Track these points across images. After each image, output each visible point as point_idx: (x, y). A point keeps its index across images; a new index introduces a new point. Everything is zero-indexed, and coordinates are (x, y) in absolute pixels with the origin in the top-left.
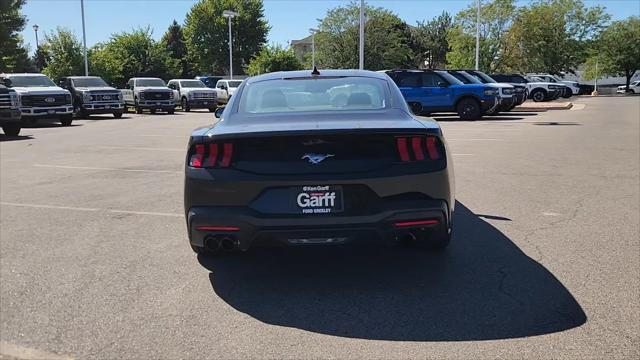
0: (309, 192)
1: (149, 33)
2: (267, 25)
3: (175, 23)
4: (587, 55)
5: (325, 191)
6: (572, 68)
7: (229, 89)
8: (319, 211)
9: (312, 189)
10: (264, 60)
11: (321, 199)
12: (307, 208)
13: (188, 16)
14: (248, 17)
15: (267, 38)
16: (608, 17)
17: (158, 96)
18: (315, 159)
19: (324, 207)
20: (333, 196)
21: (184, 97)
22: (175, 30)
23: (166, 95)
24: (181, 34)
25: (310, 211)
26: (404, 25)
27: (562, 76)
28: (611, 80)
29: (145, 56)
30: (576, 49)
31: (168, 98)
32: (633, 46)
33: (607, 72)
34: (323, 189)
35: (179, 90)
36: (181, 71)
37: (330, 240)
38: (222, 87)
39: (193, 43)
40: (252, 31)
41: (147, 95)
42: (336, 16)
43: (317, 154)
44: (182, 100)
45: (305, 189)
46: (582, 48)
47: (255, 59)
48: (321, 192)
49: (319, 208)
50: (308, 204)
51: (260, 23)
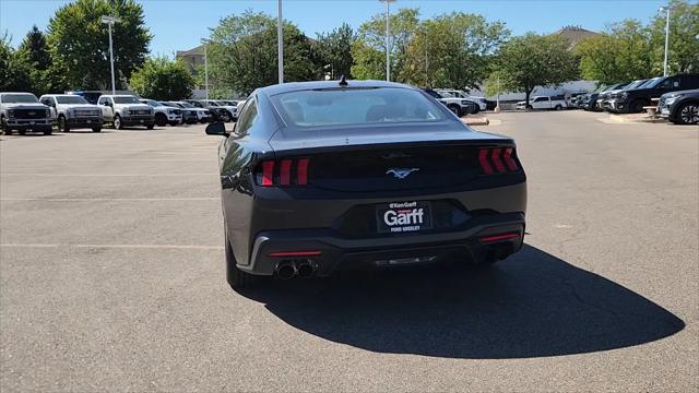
0: (395, 209)
1: (7, 41)
2: (148, 34)
3: (35, 29)
4: (490, 71)
5: (412, 208)
6: (477, 83)
7: (115, 105)
9: (399, 206)
10: (147, 72)
11: (409, 215)
12: (395, 226)
13: (51, 21)
14: (126, 23)
15: (149, 48)
16: (508, 32)
17: (31, 114)
18: (401, 174)
19: (412, 224)
20: (421, 213)
21: (61, 115)
22: (36, 39)
23: (41, 113)
24: (43, 41)
25: (399, 229)
26: (303, 37)
27: (467, 91)
28: (512, 96)
29: (4, 67)
30: (480, 65)
31: (45, 116)
32: (531, 61)
33: (509, 87)
34: (411, 205)
35: (54, 106)
36: (49, 85)
37: (417, 260)
38: (107, 104)
39: (59, 52)
40: (131, 40)
41: (17, 113)
42: (229, 24)
43: (401, 168)
44: (59, 119)
45: (391, 206)
46: (485, 63)
47: (136, 71)
48: (407, 209)
49: (407, 225)
50: (395, 222)
51: (140, 31)
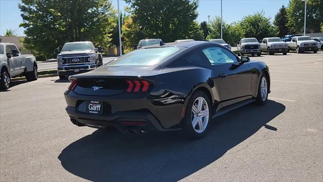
1: (262, 14)
3: (283, 7)
7: (298, 41)
8: (93, 112)
11: (96, 107)
13: (290, 2)
17: (252, 47)
18: (96, 89)
20: (99, 106)
21: (269, 47)
22: (283, 11)
23: (256, 47)
24: (285, 12)
29: (258, 26)
31: (258, 48)
35: (266, 43)
36: (278, 33)
38: (294, 41)
41: (247, 47)
44: (268, 49)
